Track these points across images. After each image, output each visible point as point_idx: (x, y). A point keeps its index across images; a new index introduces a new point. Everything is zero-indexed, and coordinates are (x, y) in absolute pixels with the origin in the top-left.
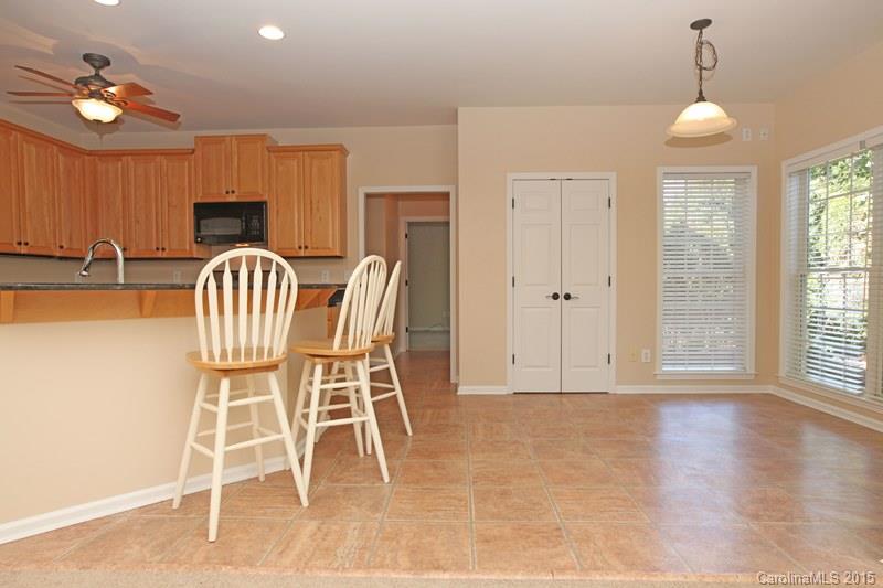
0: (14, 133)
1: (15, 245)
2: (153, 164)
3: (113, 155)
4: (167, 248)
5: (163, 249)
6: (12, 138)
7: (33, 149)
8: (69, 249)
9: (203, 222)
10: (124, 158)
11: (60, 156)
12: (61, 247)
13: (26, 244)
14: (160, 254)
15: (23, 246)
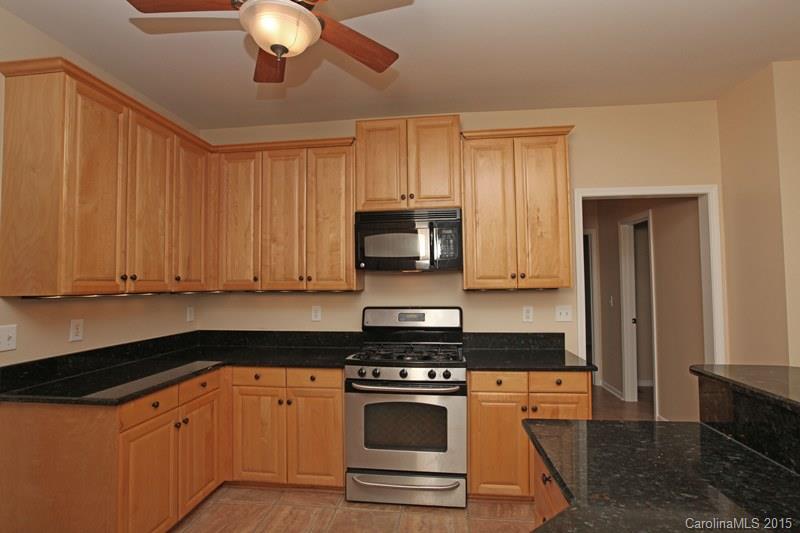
0: (125, 109)
1: (118, 280)
2: (296, 162)
3: (243, 151)
4: (314, 278)
5: (309, 279)
6: (121, 116)
7: (149, 136)
8: (186, 280)
9: (367, 239)
10: (259, 155)
11: (182, 150)
12: (178, 279)
13: (134, 278)
14: (303, 286)
15: (129, 280)
